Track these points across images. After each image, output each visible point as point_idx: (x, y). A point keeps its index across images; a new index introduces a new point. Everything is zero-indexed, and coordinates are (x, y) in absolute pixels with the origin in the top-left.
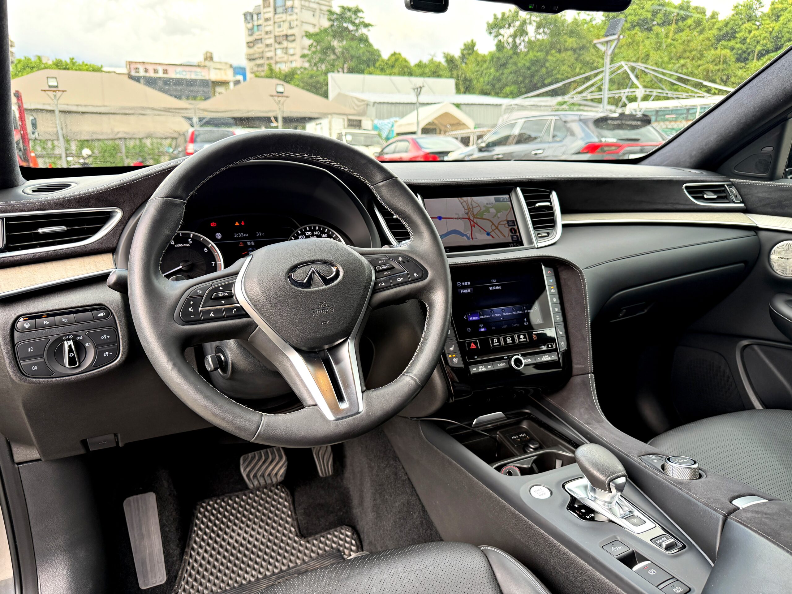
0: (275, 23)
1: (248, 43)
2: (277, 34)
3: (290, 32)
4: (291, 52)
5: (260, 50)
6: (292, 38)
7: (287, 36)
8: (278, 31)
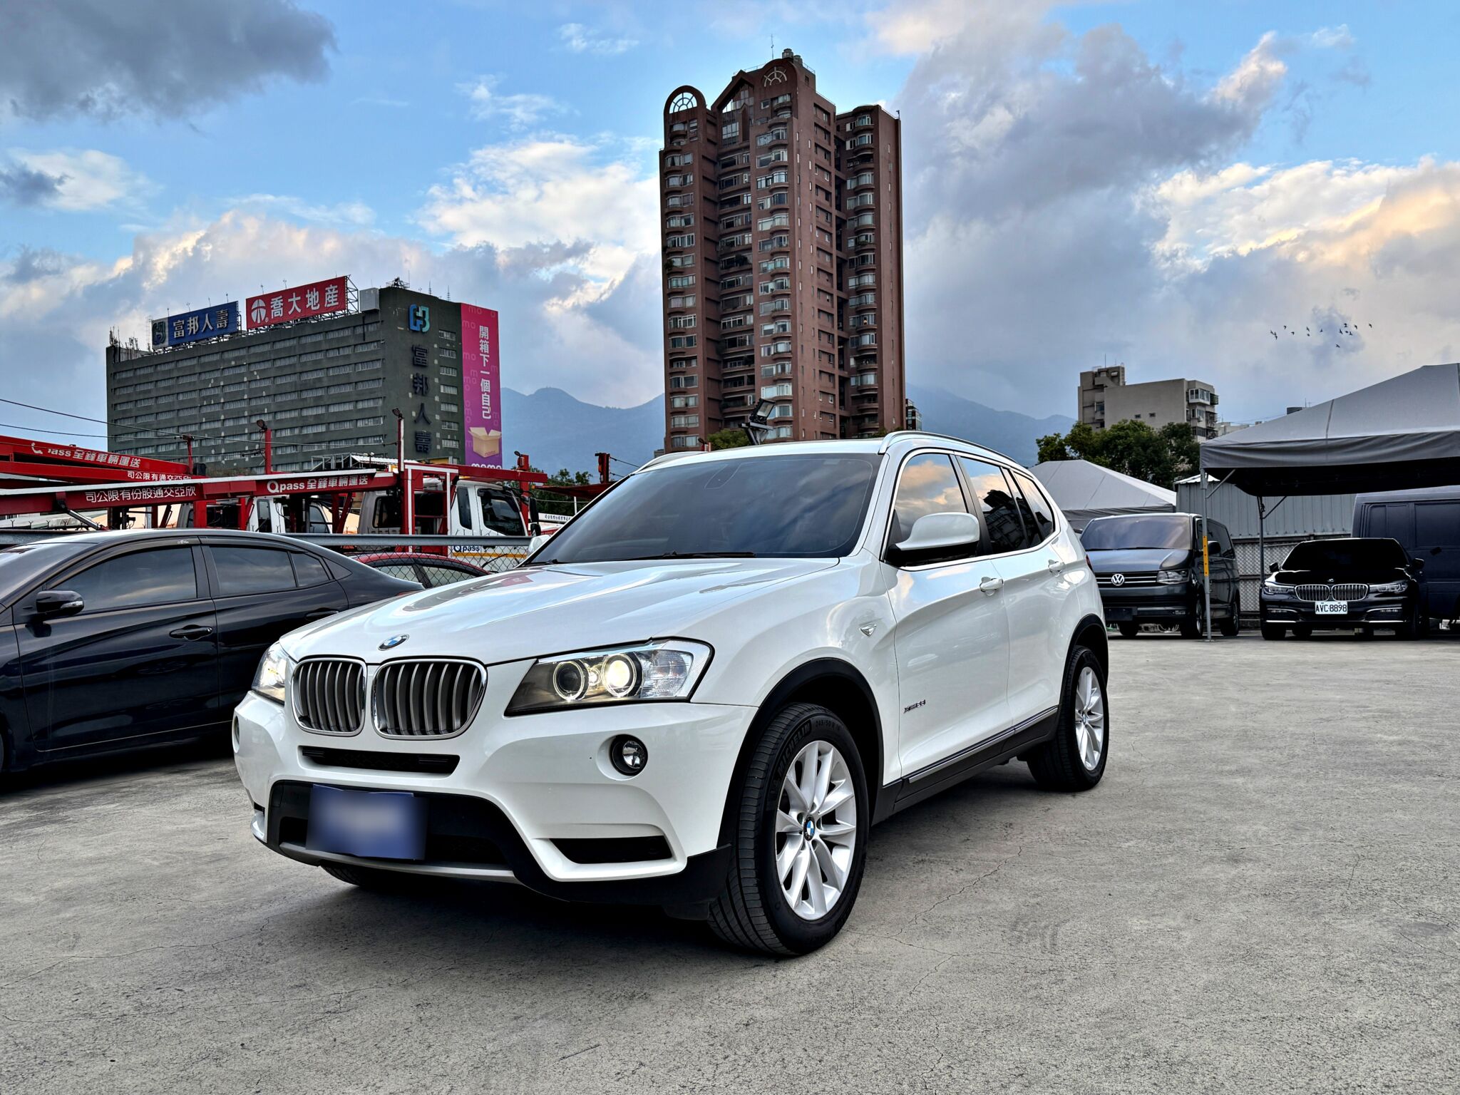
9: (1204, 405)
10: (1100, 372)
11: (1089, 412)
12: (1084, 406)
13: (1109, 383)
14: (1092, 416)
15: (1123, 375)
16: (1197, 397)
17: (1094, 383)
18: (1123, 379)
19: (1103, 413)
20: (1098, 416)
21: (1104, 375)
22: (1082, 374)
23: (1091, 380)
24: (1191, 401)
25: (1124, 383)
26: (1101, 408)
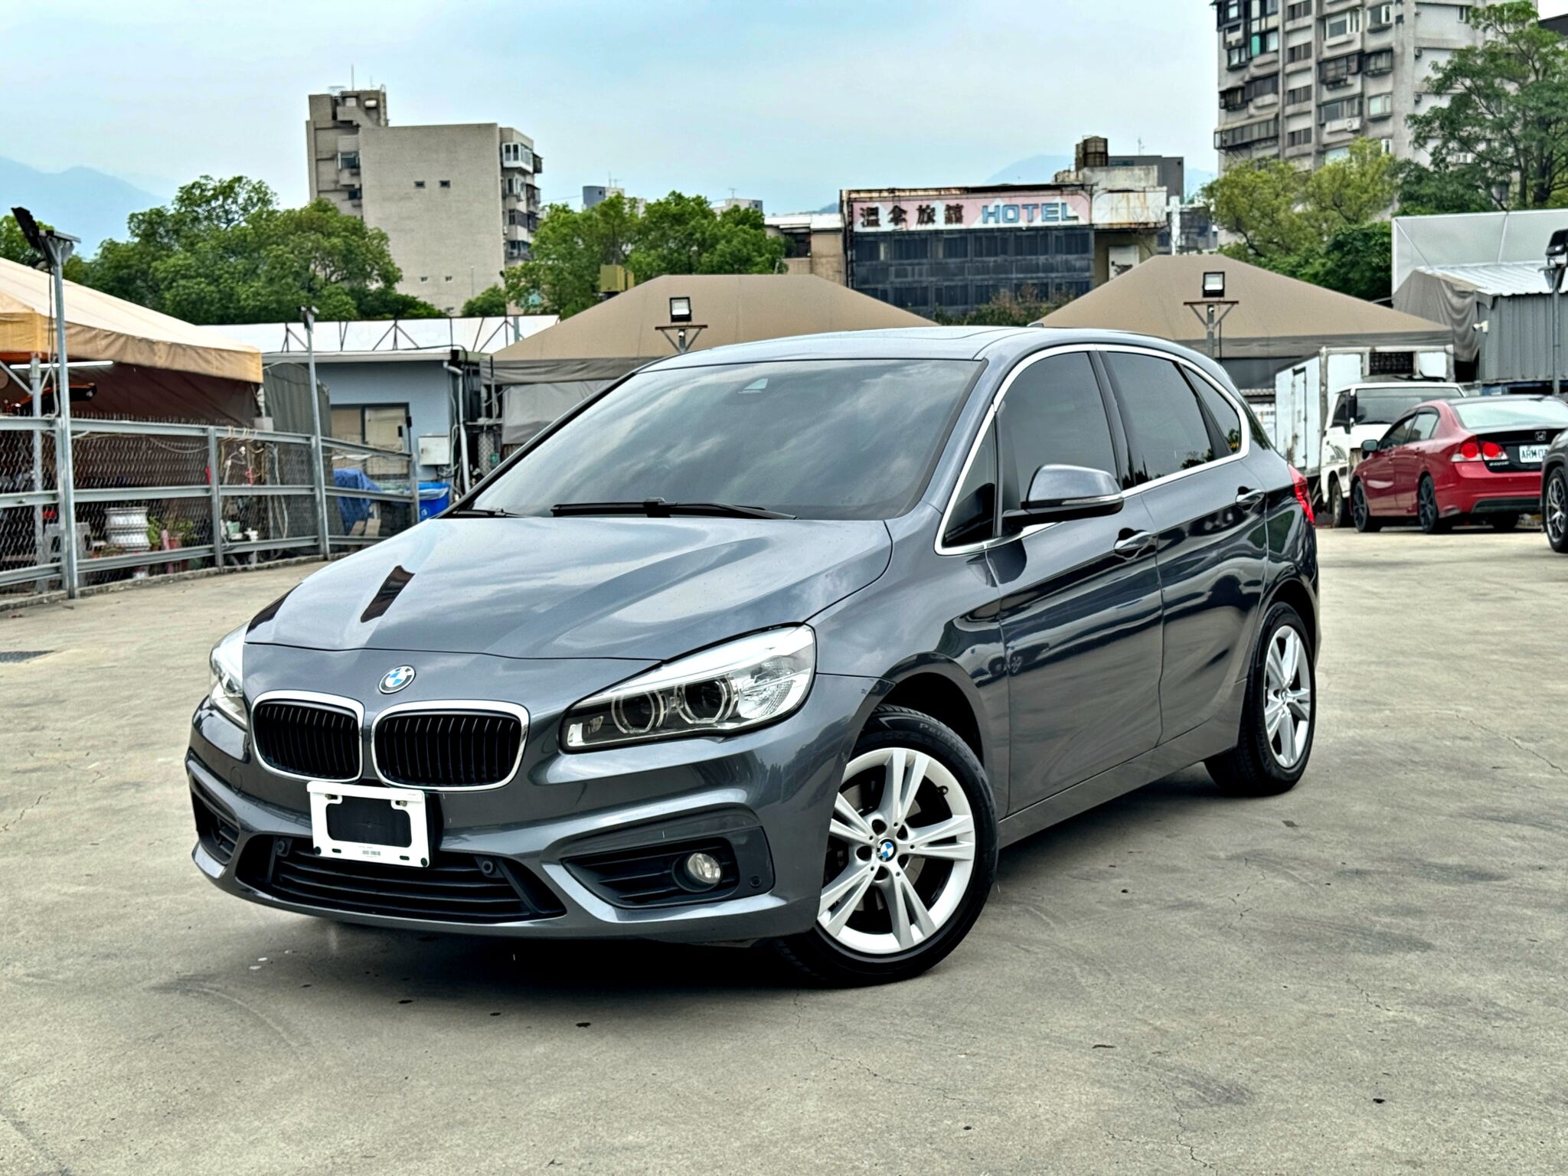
0: (1322, 19)
1: (1223, 94)
2: (1327, 54)
3: (1374, 43)
4: (1376, 108)
5: (1269, 114)
6: (1382, 63)
7: (1363, 56)
8: (1331, 45)
9: (523, 172)
10: (345, 96)
11: (329, 171)
12: (318, 158)
13: (360, 118)
14: (333, 177)
15: (385, 107)
16: (516, 158)
17: (334, 116)
18: (385, 113)
19: (358, 174)
20: (346, 178)
21: (351, 103)
22: (311, 98)
23: (329, 111)
24: (507, 164)
25: (387, 124)
26: (352, 164)
